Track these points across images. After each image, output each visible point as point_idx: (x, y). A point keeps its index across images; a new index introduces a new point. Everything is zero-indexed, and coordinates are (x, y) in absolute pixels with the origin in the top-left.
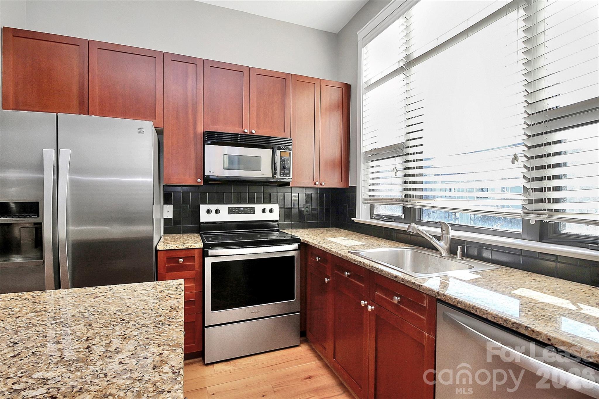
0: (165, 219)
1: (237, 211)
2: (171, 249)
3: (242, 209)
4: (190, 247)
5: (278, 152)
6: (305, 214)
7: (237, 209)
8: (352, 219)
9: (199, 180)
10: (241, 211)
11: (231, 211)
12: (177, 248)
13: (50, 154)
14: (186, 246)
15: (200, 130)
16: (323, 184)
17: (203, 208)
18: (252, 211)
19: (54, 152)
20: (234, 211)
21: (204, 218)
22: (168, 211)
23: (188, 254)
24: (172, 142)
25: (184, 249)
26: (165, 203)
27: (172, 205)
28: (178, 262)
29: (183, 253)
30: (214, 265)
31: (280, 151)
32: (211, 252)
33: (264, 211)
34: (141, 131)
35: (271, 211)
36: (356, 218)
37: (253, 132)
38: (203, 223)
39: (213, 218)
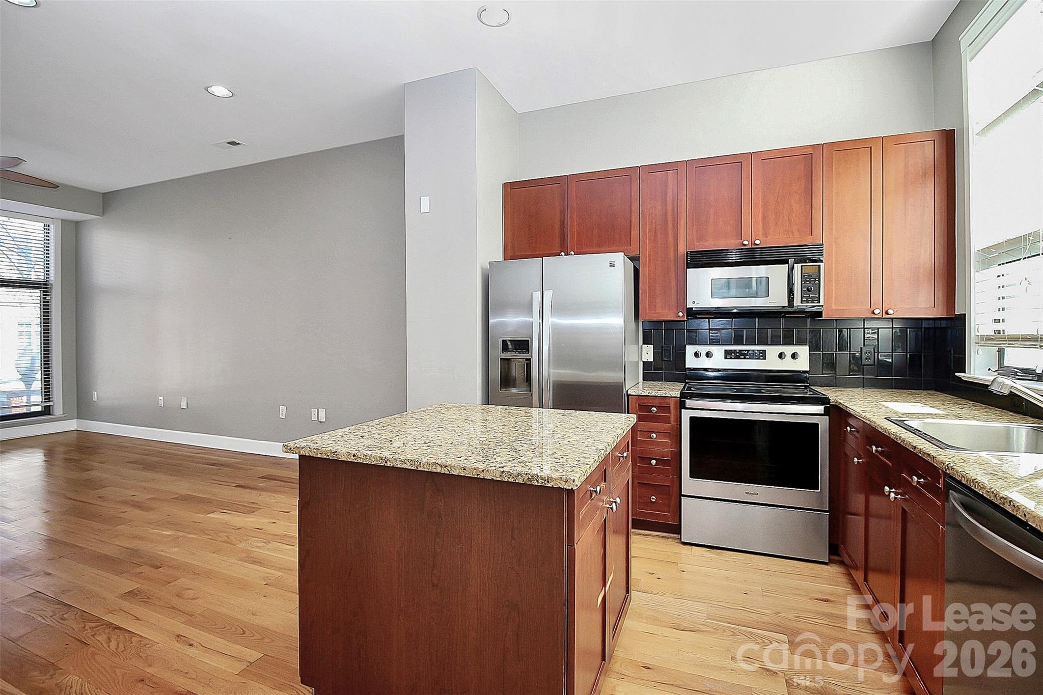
0: (644, 362)
1: (738, 354)
2: (642, 394)
3: (746, 352)
4: (664, 395)
5: (797, 267)
6: (863, 364)
7: (738, 353)
8: (956, 374)
9: (681, 314)
10: (745, 355)
11: (728, 354)
12: (649, 395)
13: (537, 296)
14: (659, 393)
15: (682, 249)
16: (890, 311)
17: (690, 350)
18: (763, 355)
19: (540, 293)
20: (733, 354)
21: (691, 362)
22: (648, 354)
23: (663, 404)
24: (649, 270)
25: (657, 396)
26: (644, 344)
27: (652, 346)
28: (651, 412)
29: (657, 400)
30: (693, 420)
31: (802, 266)
32: (689, 403)
33: (781, 356)
34: (612, 265)
35: (794, 356)
36: (965, 373)
37: (757, 242)
38: (690, 369)
39: (703, 363)
